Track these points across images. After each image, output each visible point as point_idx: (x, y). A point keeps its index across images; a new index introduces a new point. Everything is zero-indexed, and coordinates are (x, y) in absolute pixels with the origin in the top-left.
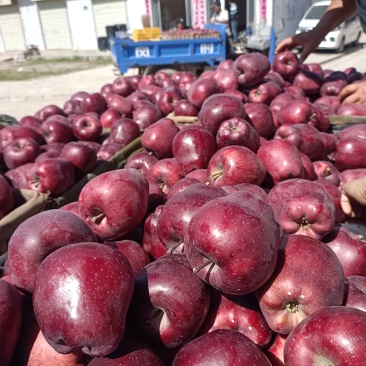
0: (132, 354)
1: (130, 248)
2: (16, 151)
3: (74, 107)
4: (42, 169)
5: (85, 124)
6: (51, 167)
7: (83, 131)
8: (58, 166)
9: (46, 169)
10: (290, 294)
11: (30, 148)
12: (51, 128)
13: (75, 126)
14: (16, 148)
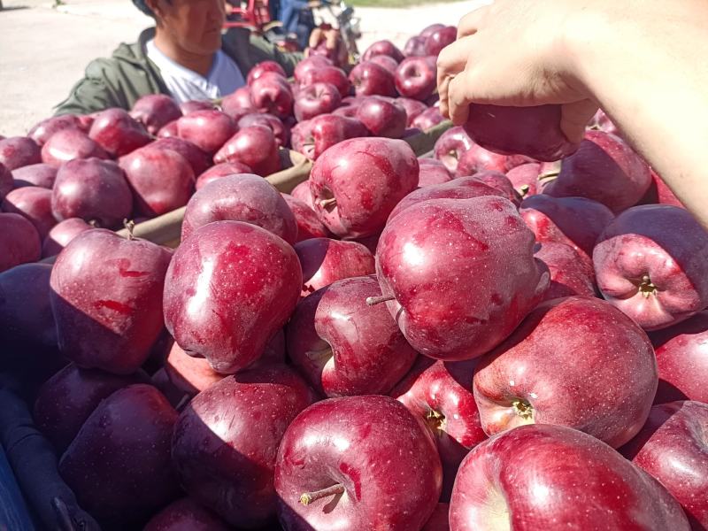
0: (261, 385)
1: (349, 253)
2: (309, 99)
3: (416, 47)
4: (319, 128)
5: (412, 73)
6: (330, 127)
7: (408, 84)
8: (341, 126)
9: (324, 128)
10: (512, 383)
11: (327, 98)
12: (366, 74)
13: (398, 74)
14: (310, 96)
